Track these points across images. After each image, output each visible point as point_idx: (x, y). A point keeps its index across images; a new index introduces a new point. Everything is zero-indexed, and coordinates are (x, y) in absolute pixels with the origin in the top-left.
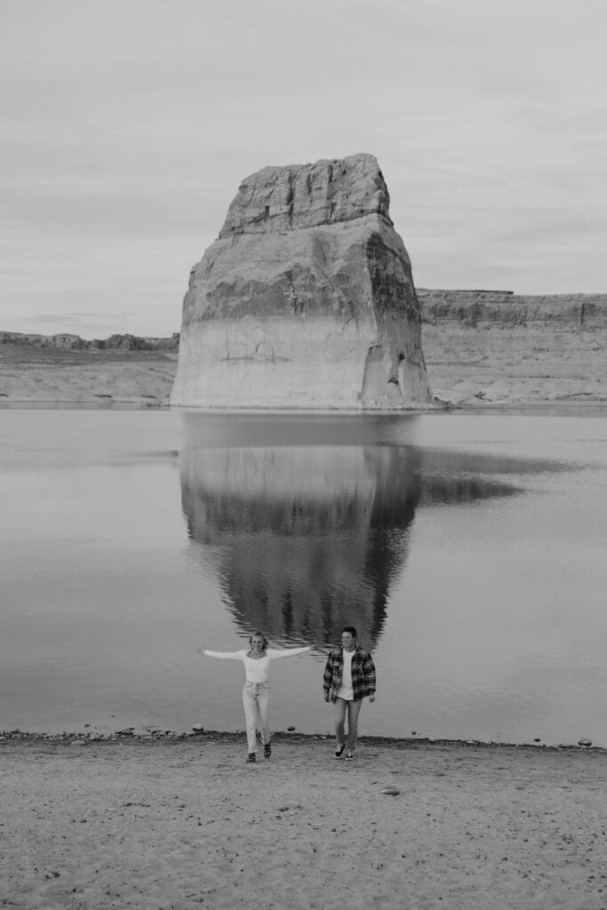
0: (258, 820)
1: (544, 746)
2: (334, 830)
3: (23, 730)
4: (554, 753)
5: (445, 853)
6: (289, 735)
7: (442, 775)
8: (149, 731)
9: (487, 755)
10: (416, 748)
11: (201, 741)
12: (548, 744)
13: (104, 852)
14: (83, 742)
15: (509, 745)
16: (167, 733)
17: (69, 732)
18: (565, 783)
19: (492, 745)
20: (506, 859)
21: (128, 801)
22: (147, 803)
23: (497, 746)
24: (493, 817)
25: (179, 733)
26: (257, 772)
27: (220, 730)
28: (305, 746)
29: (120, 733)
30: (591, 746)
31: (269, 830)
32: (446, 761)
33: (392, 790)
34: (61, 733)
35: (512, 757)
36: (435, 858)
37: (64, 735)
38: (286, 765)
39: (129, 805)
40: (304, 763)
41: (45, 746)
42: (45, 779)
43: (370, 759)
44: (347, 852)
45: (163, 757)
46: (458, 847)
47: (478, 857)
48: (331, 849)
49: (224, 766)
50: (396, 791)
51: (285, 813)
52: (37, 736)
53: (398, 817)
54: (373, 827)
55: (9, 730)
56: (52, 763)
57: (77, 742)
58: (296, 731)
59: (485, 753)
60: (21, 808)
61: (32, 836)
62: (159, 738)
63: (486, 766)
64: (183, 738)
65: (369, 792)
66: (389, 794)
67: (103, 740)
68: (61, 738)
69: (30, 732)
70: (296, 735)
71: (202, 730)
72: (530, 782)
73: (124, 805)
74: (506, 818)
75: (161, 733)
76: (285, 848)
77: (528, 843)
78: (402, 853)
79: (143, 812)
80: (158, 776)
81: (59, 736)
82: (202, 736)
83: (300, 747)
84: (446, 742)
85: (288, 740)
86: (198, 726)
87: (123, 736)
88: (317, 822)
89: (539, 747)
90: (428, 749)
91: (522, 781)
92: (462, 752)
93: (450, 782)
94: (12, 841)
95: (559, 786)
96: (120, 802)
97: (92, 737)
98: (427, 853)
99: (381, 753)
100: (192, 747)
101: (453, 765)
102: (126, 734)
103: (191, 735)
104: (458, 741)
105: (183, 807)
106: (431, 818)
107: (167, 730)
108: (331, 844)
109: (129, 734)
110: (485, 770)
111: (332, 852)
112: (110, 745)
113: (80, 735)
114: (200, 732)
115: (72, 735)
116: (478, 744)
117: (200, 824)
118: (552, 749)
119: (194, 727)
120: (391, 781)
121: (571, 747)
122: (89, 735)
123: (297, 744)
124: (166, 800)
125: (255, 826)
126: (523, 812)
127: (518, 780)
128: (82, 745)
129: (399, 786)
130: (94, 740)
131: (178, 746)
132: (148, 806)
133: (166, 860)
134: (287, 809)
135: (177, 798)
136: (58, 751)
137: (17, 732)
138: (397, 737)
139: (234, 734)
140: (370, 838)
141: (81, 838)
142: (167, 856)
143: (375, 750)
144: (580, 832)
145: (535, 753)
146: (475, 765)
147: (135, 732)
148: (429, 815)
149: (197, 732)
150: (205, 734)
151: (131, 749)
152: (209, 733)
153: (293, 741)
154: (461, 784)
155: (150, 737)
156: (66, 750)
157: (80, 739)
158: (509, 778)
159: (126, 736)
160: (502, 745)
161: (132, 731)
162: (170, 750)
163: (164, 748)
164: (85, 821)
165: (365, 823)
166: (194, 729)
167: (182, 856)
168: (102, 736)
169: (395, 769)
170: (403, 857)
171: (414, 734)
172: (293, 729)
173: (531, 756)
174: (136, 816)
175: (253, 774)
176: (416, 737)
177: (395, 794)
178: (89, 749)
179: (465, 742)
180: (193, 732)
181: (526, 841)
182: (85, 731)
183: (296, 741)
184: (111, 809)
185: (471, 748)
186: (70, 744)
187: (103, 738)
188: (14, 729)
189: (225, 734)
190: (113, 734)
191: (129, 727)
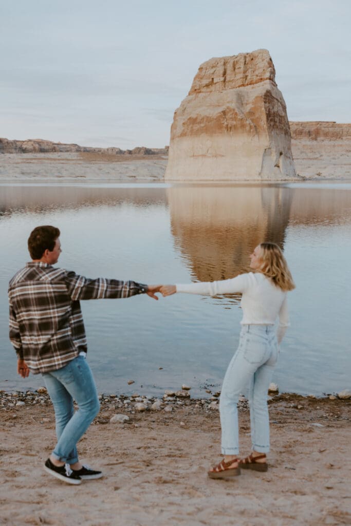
8: (210, 392)
14: (126, 418)
29: (173, 395)
67: (154, 411)
71: (276, 392)
82: (284, 404)
86: (274, 387)
97: (139, 406)
102: (181, 397)
112: (165, 422)
113: (123, 398)
114: (276, 395)
115: (112, 399)
122: (134, 401)
128: (125, 422)
130: (142, 411)
139: (326, 400)
149: (273, 396)
150: (282, 399)
157: (123, 412)
161: (189, 393)
168: (152, 402)
186: (108, 418)
187: (153, 406)
188: (40, 388)
189: (313, 401)
190: (165, 396)
191: (184, 386)
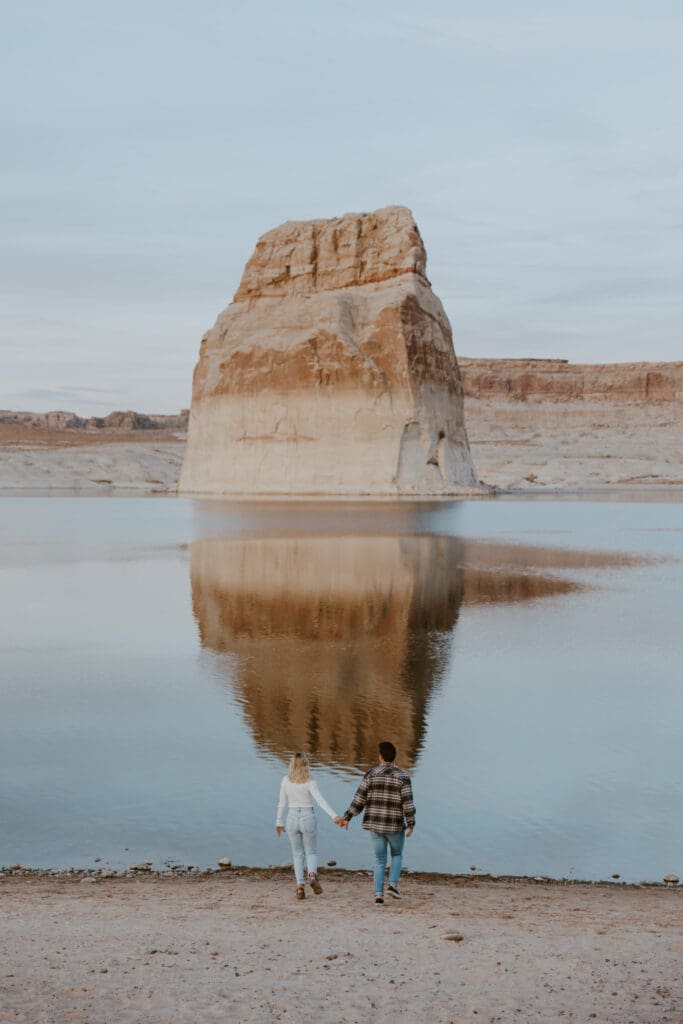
0: (303, 970)
1: (624, 883)
2: (392, 982)
3: (25, 865)
4: (636, 892)
5: (523, 1008)
6: (329, 871)
7: (510, 918)
9: (559, 894)
10: (477, 887)
11: (229, 878)
12: (629, 882)
13: (130, 1008)
14: (94, 880)
15: (583, 882)
16: (190, 868)
17: (77, 868)
18: (653, 927)
19: (564, 882)
20: (594, 1016)
21: (153, 948)
22: (175, 950)
23: (570, 883)
24: (574, 966)
25: (204, 870)
26: (298, 914)
27: (251, 865)
28: (350, 885)
29: (136, 869)
30: (678, 884)
31: (317, 982)
32: (513, 901)
33: (455, 935)
34: (70, 869)
35: (588, 896)
36: (512, 1014)
37: (72, 872)
38: (330, 906)
39: (154, 952)
40: (350, 904)
41: (52, 884)
42: (56, 923)
43: (425, 899)
44: (409, 1006)
45: (187, 896)
46: (537, 1001)
47: (562, 1013)
48: (392, 1003)
49: (258, 907)
50: (460, 935)
51: (334, 961)
52: (41, 874)
53: (464, 966)
54: (436, 977)
55: (8, 865)
56: (61, 904)
57: (87, 879)
58: (337, 867)
59: (556, 892)
60: (30, 956)
61: (46, 989)
62: (182, 875)
63: (560, 906)
64: (208, 874)
65: (427, 938)
66: (451, 939)
67: (116, 877)
68: (69, 874)
69: (33, 868)
70: (337, 870)
71: (230, 865)
72: (612, 925)
73: (148, 953)
74: (589, 968)
75: (183, 869)
76: (339, 1003)
77: (617, 997)
78: (473, 1008)
79: (170, 960)
80: (184, 919)
81: (66, 872)
82: (229, 872)
83: (344, 885)
84: (511, 879)
85: (329, 876)
86: (225, 861)
87: (139, 872)
88: (372, 972)
89: (619, 884)
90: (492, 888)
91: (603, 924)
92: (531, 890)
93: (520, 925)
94: (25, 995)
95: (646, 931)
96: (143, 949)
97: (104, 874)
98: (504, 1008)
99: (437, 891)
100: (220, 884)
101: (521, 905)
102: (142, 870)
103: (217, 871)
104: (525, 877)
105: (216, 954)
106: (502, 967)
107: (189, 865)
108: (391, 998)
109: (147, 870)
110: (559, 911)
111: (393, 1006)
112: (125, 882)
113: (91, 871)
114: (227, 867)
115: (80, 871)
116: (549, 881)
117: (237, 975)
118: (634, 887)
119: (221, 861)
120: (452, 924)
121: (655, 885)
122: (100, 872)
123: (339, 881)
124: (196, 946)
125: (301, 977)
126: (607, 961)
127: (596, 923)
128: (93, 882)
129: (462, 931)
130: (107, 877)
131: (203, 884)
132: (176, 954)
133: (204, 1016)
134: (336, 957)
135: (208, 944)
136: (66, 890)
137: (18, 868)
138: (454, 873)
139: (266, 870)
140: (435, 991)
141: (103, 991)
142: (205, 1011)
143: (429, 888)
144: (676, 984)
145: (614, 892)
146: (546, 906)
147: (153, 868)
148: (499, 964)
149: (224, 868)
150: (233, 870)
151: (149, 887)
152: (238, 868)
153: (335, 878)
154: (532, 927)
155: (170, 873)
156: (75, 888)
157: (91, 876)
158: (588, 920)
159: (143, 872)
160: (576, 882)
161: (149, 867)
162: (195, 889)
163: (188, 886)
164: (106, 971)
165: (427, 973)
166: (221, 865)
167: (221, 1012)
168: (116, 872)
169: (456, 911)
170: (475, 1013)
171: (473, 869)
172: (334, 864)
173: (612, 895)
174: (163, 965)
175: (292, 916)
176: (476, 873)
177: (458, 939)
178: (102, 888)
179: (533, 879)
180: (219, 868)
181: (615, 994)
182: (96, 867)
183: (338, 878)
184: (132, 957)
185: (539, 886)
186: (79, 881)
187: (117, 875)
188: (14, 865)
189: (256, 870)
190: (128, 869)
191: (147, 861)
